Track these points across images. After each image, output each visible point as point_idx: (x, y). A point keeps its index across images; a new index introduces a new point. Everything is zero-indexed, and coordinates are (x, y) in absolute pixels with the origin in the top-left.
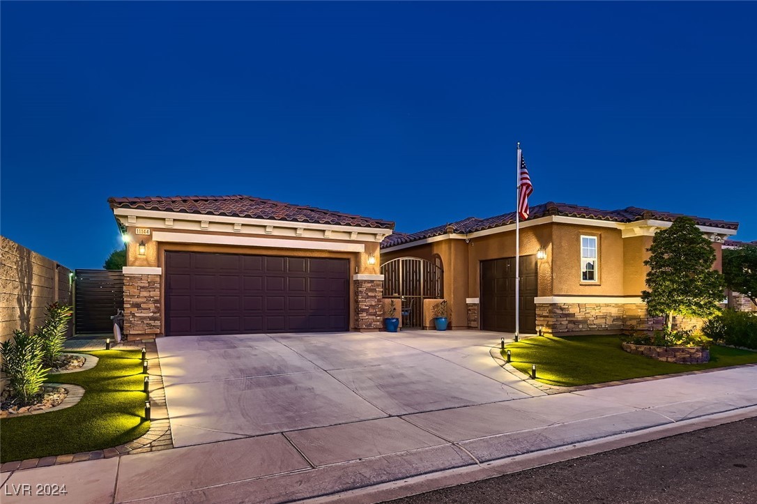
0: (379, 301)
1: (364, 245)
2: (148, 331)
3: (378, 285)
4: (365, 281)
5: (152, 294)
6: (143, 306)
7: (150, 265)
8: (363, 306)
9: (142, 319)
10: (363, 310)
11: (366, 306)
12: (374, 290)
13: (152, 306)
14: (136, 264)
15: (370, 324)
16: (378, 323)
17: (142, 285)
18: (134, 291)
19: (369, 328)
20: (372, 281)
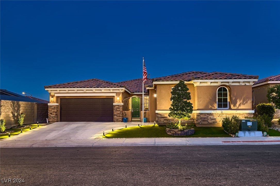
0: (121, 112)
1: (115, 93)
2: (54, 120)
3: (121, 107)
4: (116, 105)
5: (55, 110)
6: (52, 113)
7: (54, 103)
8: (115, 113)
9: (52, 117)
10: (115, 115)
11: (116, 113)
12: (119, 108)
13: (55, 114)
14: (51, 102)
15: (118, 120)
16: (121, 119)
17: (52, 108)
18: (50, 110)
19: (117, 121)
20: (118, 105)
